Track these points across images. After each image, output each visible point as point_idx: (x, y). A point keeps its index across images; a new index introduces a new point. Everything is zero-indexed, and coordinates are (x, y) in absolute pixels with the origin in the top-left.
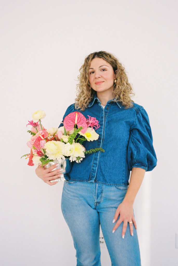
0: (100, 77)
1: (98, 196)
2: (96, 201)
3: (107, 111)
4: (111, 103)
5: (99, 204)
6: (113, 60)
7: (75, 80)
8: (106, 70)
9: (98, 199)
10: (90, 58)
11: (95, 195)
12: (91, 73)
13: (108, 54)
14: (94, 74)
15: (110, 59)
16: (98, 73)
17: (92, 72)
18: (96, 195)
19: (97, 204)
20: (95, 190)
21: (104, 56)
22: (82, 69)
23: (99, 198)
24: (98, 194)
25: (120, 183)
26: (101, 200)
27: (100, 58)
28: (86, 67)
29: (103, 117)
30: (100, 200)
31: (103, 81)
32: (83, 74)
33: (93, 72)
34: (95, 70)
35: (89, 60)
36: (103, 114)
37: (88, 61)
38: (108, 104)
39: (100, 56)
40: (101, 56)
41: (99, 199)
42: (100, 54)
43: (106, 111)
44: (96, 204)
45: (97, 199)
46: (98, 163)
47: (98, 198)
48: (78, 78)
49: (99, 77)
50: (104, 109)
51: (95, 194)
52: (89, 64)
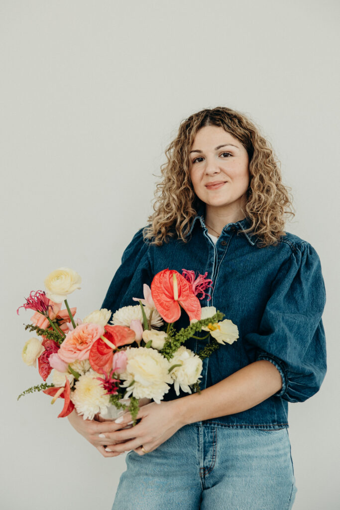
0: (218, 171)
1: (205, 453)
2: (202, 465)
3: (222, 250)
4: (232, 232)
5: (209, 473)
6: (247, 132)
7: (153, 174)
8: (231, 155)
9: (206, 461)
10: (193, 126)
11: (199, 450)
12: (194, 162)
13: (235, 117)
14: (203, 164)
15: (240, 131)
16: (213, 163)
17: (198, 159)
18: (200, 448)
19: (204, 474)
20: (198, 438)
21: (227, 121)
22: (172, 150)
23: (209, 457)
24: (205, 447)
25: (266, 423)
26: (215, 462)
27: (219, 125)
28: (183, 145)
29: (212, 264)
30: (211, 463)
31: (225, 180)
32: (174, 162)
33: (201, 159)
34: (204, 155)
35: (191, 129)
36: (213, 256)
37: (189, 133)
38: (226, 235)
39: (218, 123)
40: (220, 122)
41: (210, 459)
42: (219, 117)
43: (220, 249)
44: (202, 471)
45: (204, 459)
46: (206, 374)
47: (205, 455)
48: (162, 171)
49: (216, 173)
50: (215, 245)
51: (199, 446)
52: (191, 140)
